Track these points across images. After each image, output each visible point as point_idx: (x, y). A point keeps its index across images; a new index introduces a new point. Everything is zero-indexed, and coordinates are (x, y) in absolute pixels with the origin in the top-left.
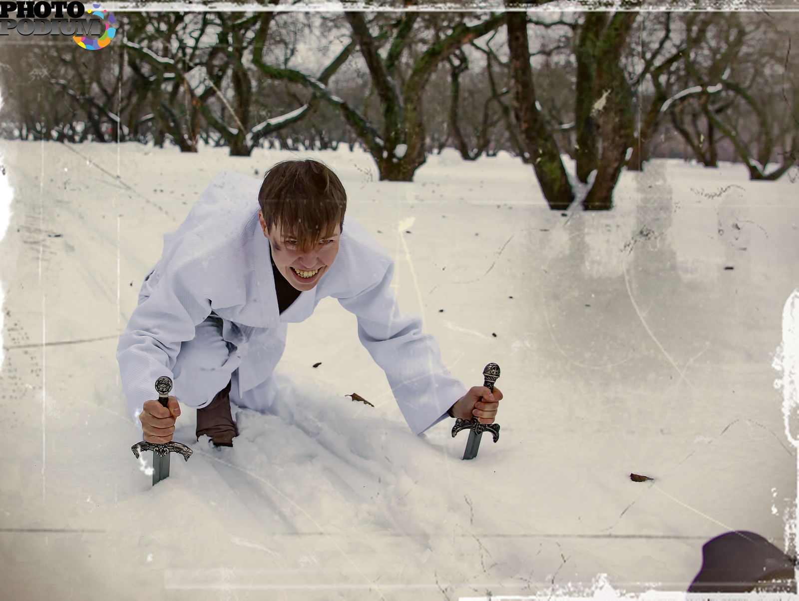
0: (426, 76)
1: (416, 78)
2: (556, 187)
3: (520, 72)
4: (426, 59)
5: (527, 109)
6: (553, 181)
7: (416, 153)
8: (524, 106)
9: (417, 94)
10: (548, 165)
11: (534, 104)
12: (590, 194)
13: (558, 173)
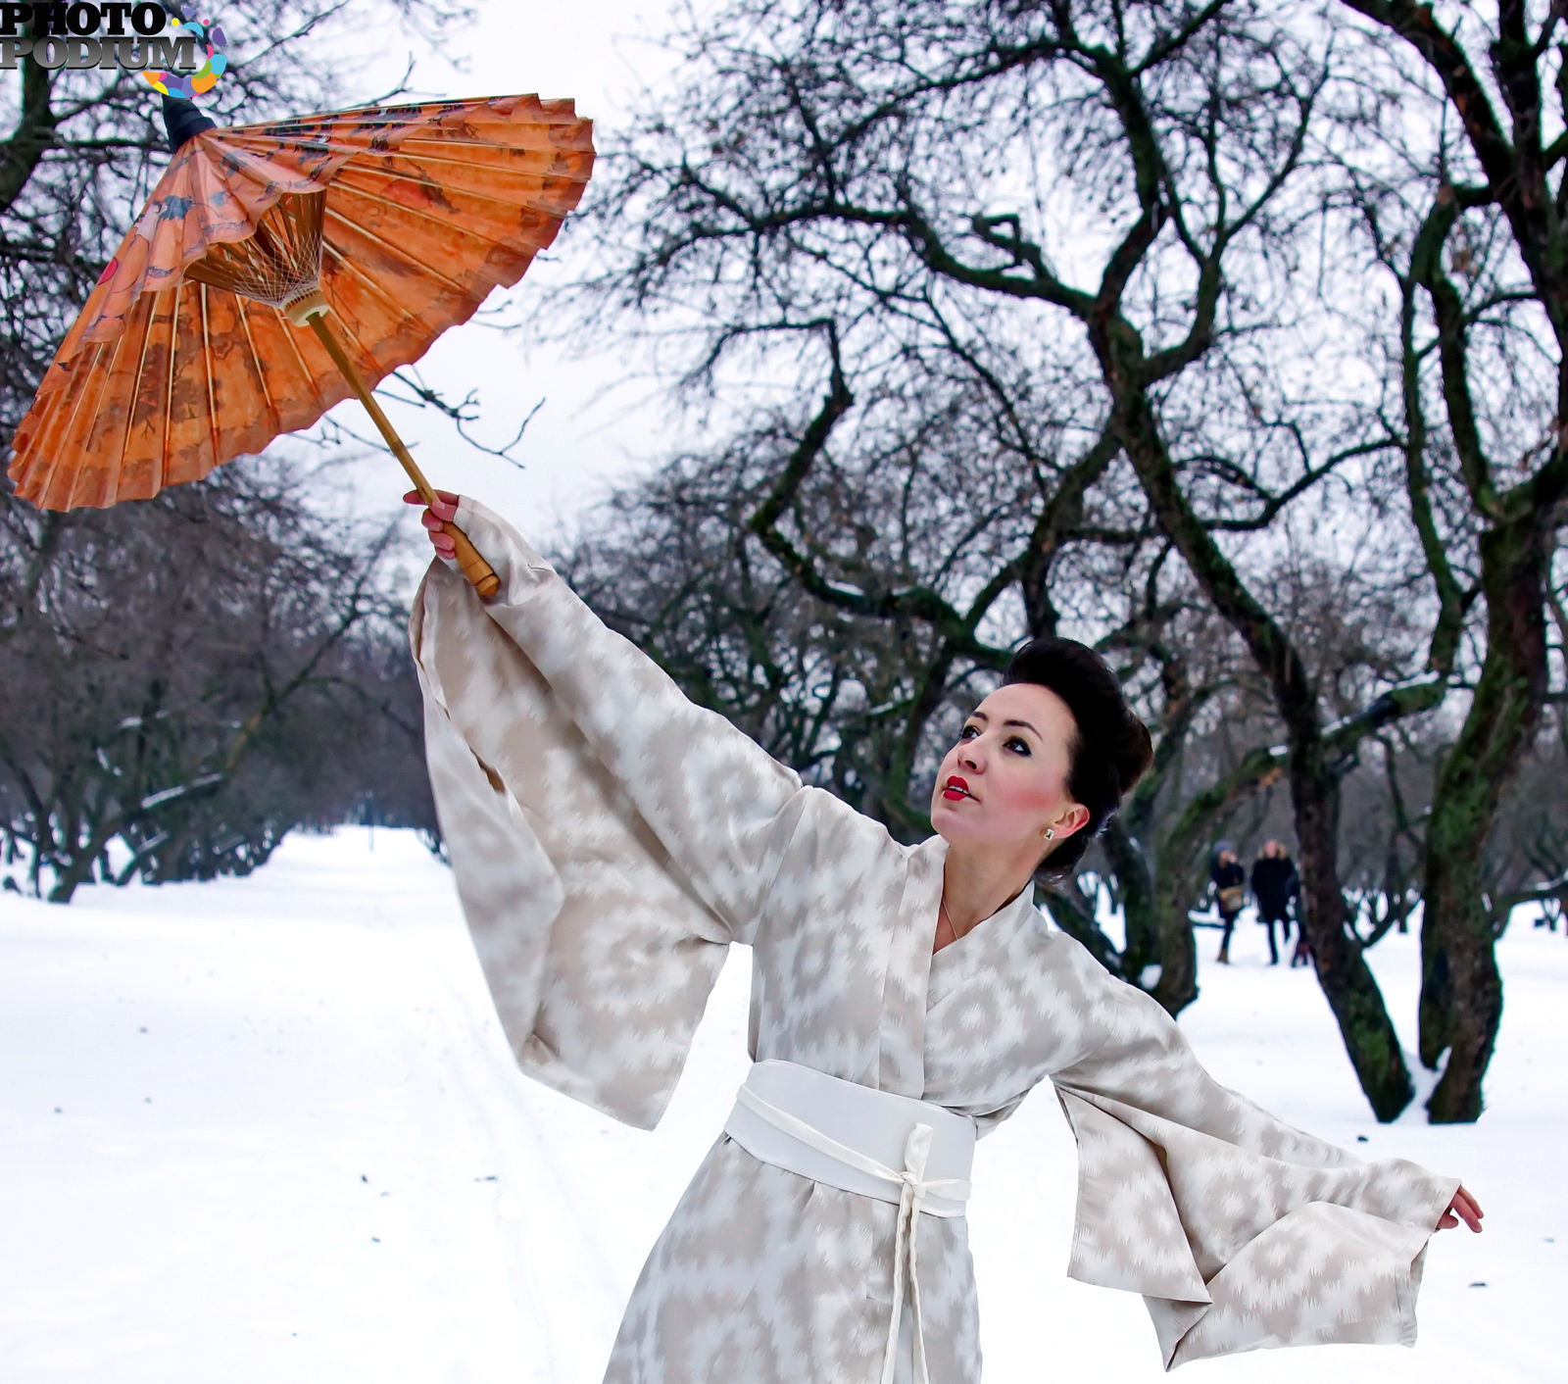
0: (1195, 843)
1: (1177, 848)
2: (1381, 1077)
3: (1314, 875)
4: (1196, 812)
5: (1327, 940)
6: (1376, 1064)
7: (1177, 982)
8: (1323, 934)
10: (1368, 1035)
11: (1341, 929)
12: (1439, 1090)
13: (1385, 1050)
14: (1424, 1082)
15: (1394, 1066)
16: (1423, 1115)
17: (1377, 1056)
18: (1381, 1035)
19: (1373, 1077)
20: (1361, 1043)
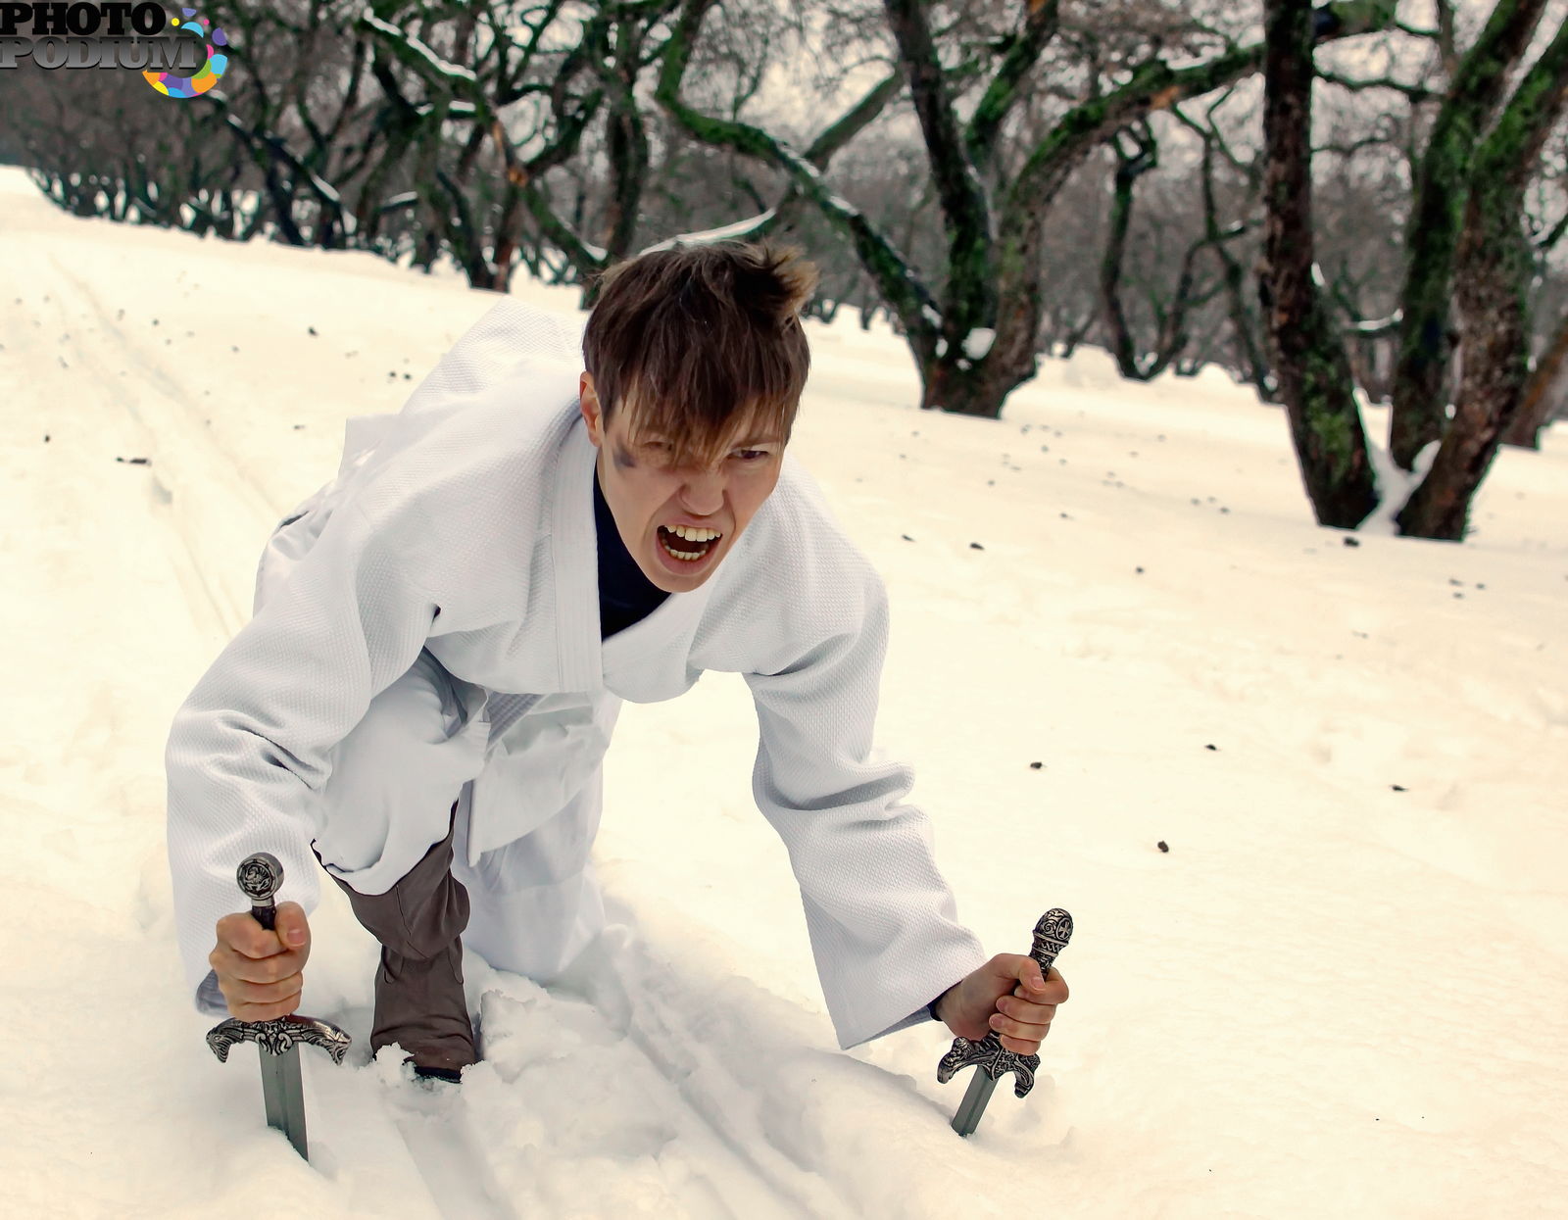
0: (1059, 174)
1: (1034, 178)
2: (1338, 473)
3: (1283, 189)
4: (1064, 134)
5: (1290, 279)
6: (1333, 455)
7: (1014, 353)
8: (1284, 273)
9: (1032, 214)
10: (1326, 416)
11: (1308, 270)
12: (1417, 499)
13: (1347, 439)
14: (1394, 487)
15: (1356, 460)
16: (1392, 527)
17: (1335, 446)
18: (1343, 418)
19: (1327, 472)
20: (1316, 426)
